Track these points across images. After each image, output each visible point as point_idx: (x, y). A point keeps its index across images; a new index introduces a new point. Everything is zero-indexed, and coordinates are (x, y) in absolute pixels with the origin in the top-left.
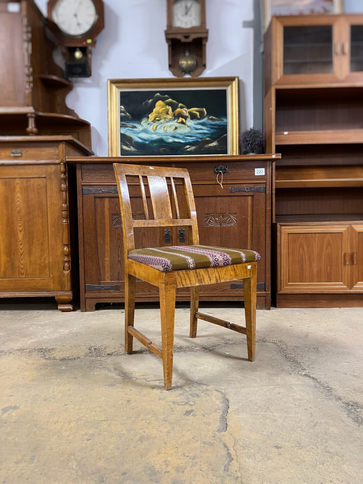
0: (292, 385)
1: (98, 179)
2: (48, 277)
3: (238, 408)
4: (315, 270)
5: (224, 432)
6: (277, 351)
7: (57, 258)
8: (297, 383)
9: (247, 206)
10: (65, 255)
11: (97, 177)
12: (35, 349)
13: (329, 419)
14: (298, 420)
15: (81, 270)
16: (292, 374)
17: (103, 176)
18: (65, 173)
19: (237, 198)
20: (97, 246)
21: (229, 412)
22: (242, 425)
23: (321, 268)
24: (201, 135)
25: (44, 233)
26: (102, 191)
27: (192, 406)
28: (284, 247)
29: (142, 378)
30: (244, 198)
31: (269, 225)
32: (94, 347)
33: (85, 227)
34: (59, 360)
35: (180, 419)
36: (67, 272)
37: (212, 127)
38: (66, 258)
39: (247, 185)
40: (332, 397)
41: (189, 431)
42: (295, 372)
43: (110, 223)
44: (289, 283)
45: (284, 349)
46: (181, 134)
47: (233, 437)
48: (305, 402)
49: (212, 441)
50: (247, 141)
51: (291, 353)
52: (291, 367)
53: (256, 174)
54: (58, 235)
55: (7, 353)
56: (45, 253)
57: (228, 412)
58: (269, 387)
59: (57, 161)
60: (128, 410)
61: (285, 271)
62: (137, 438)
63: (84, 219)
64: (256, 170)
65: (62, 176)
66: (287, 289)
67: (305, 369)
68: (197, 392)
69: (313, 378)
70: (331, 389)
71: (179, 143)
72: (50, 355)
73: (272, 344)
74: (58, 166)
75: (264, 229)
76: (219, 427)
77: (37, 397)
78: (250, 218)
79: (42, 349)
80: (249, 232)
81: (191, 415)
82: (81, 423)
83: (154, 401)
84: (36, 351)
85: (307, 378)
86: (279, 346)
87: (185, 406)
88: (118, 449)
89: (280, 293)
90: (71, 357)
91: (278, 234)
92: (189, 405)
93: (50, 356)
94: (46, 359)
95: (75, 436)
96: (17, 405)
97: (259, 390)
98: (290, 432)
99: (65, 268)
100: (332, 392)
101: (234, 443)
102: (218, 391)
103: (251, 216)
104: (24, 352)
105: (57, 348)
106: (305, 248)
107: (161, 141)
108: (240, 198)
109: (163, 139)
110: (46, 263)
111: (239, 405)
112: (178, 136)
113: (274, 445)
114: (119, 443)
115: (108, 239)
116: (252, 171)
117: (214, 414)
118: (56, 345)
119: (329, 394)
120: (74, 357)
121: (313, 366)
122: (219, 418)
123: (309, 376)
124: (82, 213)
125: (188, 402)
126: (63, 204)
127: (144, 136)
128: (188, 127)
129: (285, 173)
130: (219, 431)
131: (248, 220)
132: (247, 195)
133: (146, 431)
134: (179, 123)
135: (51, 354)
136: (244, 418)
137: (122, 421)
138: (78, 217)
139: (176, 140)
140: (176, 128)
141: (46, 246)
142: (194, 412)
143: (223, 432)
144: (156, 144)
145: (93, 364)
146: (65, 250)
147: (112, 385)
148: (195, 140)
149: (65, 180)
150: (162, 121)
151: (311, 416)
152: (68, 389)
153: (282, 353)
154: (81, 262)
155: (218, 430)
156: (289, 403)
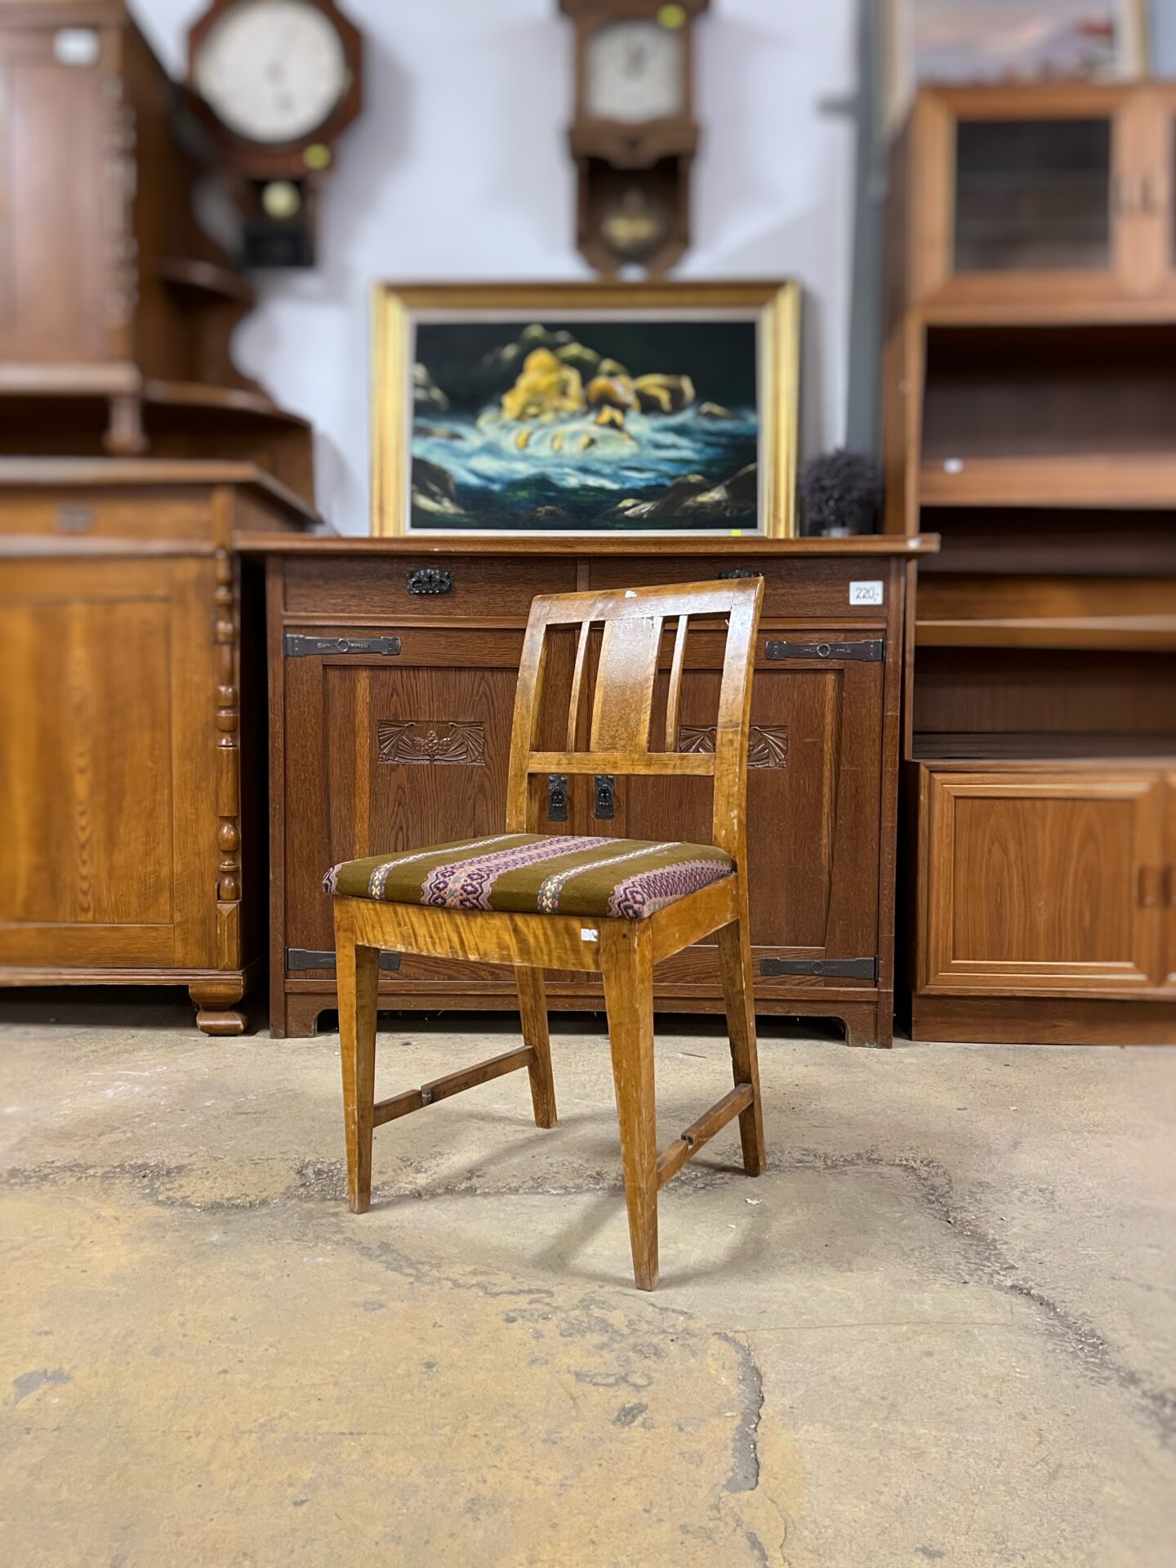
0: (971, 1323)
1: (338, 608)
2: (168, 920)
3: (795, 1405)
4: (1042, 919)
5: (750, 1492)
6: (916, 1199)
7: (197, 861)
8: (989, 1317)
9: (823, 705)
10: (225, 852)
11: (333, 601)
12: (121, 1166)
13: (1101, 1455)
14: (995, 1454)
15: (275, 900)
16: (971, 1284)
17: (353, 596)
18: (229, 585)
19: (790, 676)
20: (328, 826)
21: (763, 1417)
22: (809, 1467)
23: (1062, 913)
24: (670, 464)
25: (159, 778)
26: (350, 648)
27: (638, 1392)
28: (941, 841)
29: (474, 1282)
30: (811, 677)
31: (892, 770)
32: (314, 1165)
33: (290, 761)
34: (199, 1207)
35: (601, 1439)
36: (228, 908)
37: (709, 439)
38: (226, 863)
39: (824, 635)
40: (1107, 1373)
41: (633, 1482)
42: (981, 1278)
43: (371, 749)
44: (954, 959)
45: (940, 1191)
46: (608, 463)
47: (779, 1511)
48: (1016, 1387)
49: (711, 1525)
50: (823, 489)
51: (962, 1204)
52: (966, 1258)
53: (853, 601)
54: (204, 785)
55: (31, 1177)
56: (158, 843)
57: (759, 1417)
58: (895, 1330)
59: (206, 547)
60: (429, 1398)
61: (941, 922)
62: (461, 1501)
63: (288, 736)
64: (853, 586)
65: (222, 594)
66: (948, 981)
67: (1013, 1267)
68: (656, 1340)
69: (1042, 1302)
70: (1101, 1344)
71: (601, 490)
72: (170, 1189)
73: (898, 1171)
74: (209, 564)
75: (876, 782)
76: (730, 1474)
77: (131, 1340)
78: (830, 744)
79: (145, 1166)
80: (826, 790)
81: (636, 1423)
82: (274, 1442)
83: (512, 1369)
84: (128, 1172)
85: (1022, 1300)
86: (925, 1179)
87: (616, 1388)
88: (398, 1539)
89: (924, 992)
90: (239, 1198)
91: (922, 798)
92: (632, 1388)
93: (171, 1193)
94: (158, 1203)
95: (256, 1486)
96: (67, 1367)
97: (863, 1338)
98: (972, 1498)
99: (223, 894)
100: (1107, 1354)
101: (783, 1534)
102: (726, 1338)
103: (834, 738)
104: (86, 1178)
105: (195, 1167)
106: (1012, 846)
107: (541, 485)
108: (799, 677)
109: (549, 476)
110: (162, 876)
111: (797, 1394)
112: (596, 466)
113: (919, 1546)
114: (400, 1518)
115: (363, 802)
116: (839, 591)
117: (715, 1421)
118: (191, 1156)
119: (1097, 1361)
120: (248, 1199)
121: (1039, 1256)
122: (730, 1437)
123: (1028, 1294)
124: (282, 717)
125: (627, 1375)
126: (222, 684)
127: (488, 465)
128: (633, 438)
129: (948, 596)
130: (733, 1486)
131: (822, 750)
132: (823, 667)
133: (489, 1478)
134: (602, 425)
135: (176, 1185)
136: (816, 1442)
137: (408, 1438)
138: (270, 731)
139: (592, 481)
140: (592, 442)
141: (164, 820)
142: (648, 1412)
143: (745, 1490)
144: (523, 494)
145: (310, 1226)
146: (223, 836)
147: (376, 1306)
148: (653, 483)
149: (229, 607)
150: (547, 418)
151: (1040, 1443)
152: (231, 1315)
153: (933, 1206)
154: (275, 875)
155: (729, 1481)
156: (964, 1389)
